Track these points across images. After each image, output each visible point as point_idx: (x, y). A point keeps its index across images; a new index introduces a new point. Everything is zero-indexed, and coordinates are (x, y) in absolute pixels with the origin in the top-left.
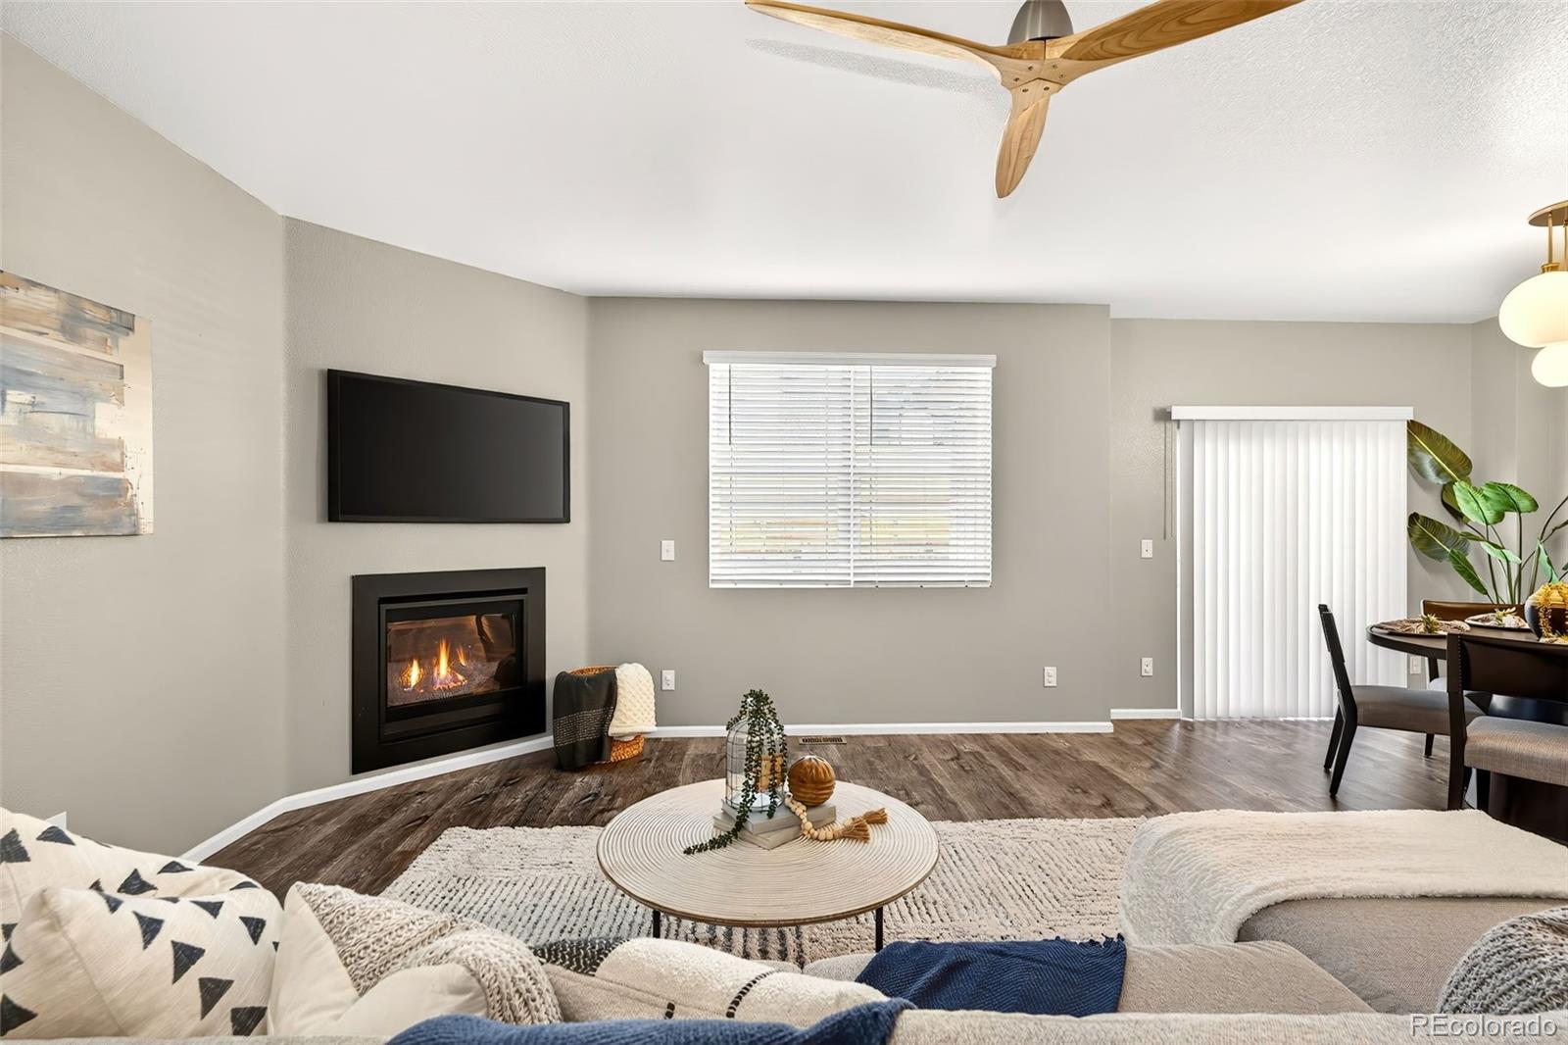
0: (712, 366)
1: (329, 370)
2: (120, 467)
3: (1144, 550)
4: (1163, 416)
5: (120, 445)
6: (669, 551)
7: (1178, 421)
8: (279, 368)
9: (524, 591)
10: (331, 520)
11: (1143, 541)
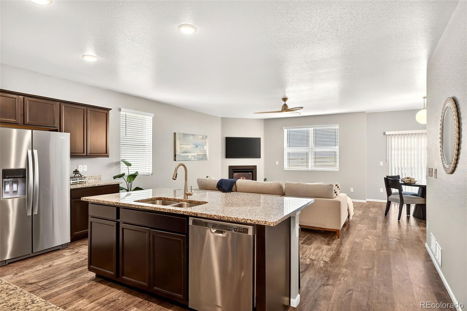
0: (284, 130)
1: (226, 137)
2: (206, 153)
3: (381, 164)
4: (384, 134)
5: (206, 150)
6: (277, 163)
7: (386, 135)
8: (220, 137)
9: (253, 169)
10: (226, 158)
11: (381, 162)
